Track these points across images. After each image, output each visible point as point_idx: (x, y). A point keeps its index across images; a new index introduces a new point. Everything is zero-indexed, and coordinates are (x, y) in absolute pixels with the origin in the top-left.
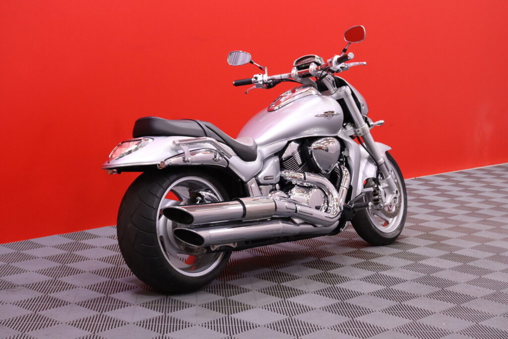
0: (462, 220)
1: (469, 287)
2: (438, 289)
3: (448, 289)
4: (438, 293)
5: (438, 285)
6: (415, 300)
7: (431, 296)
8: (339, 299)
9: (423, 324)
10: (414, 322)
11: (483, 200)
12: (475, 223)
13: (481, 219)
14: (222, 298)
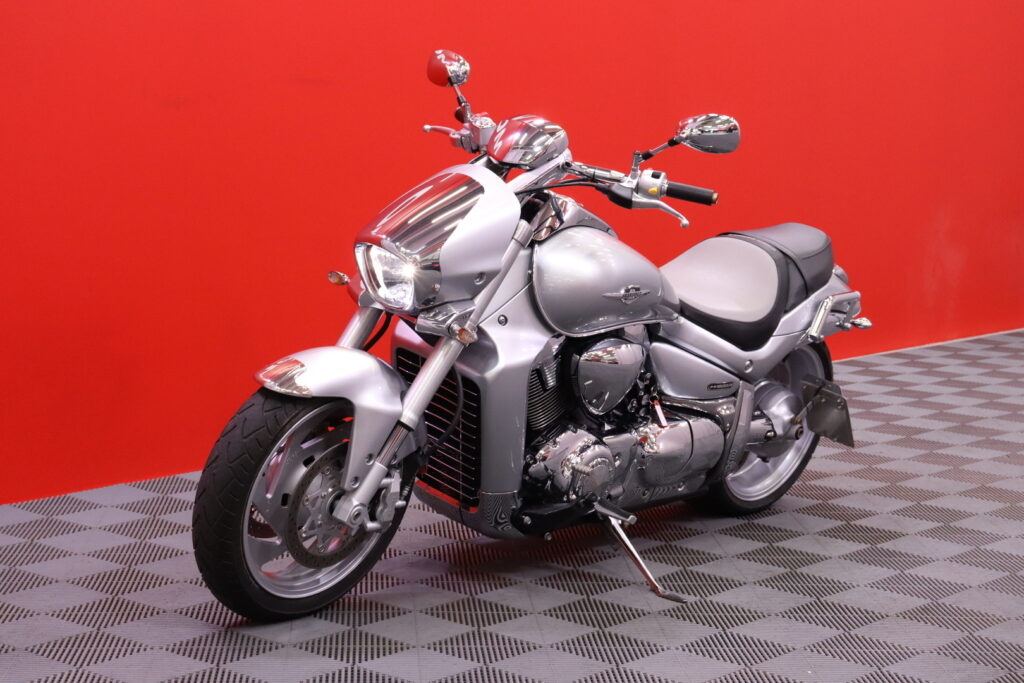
0: (882, 455)
1: (875, 594)
2: (808, 599)
3: (830, 599)
4: (807, 608)
5: (809, 592)
6: (757, 623)
7: (792, 614)
8: (594, 626)
9: (765, 673)
10: (748, 670)
11: (933, 412)
12: (909, 459)
13: (923, 452)
14: (345, 628)
